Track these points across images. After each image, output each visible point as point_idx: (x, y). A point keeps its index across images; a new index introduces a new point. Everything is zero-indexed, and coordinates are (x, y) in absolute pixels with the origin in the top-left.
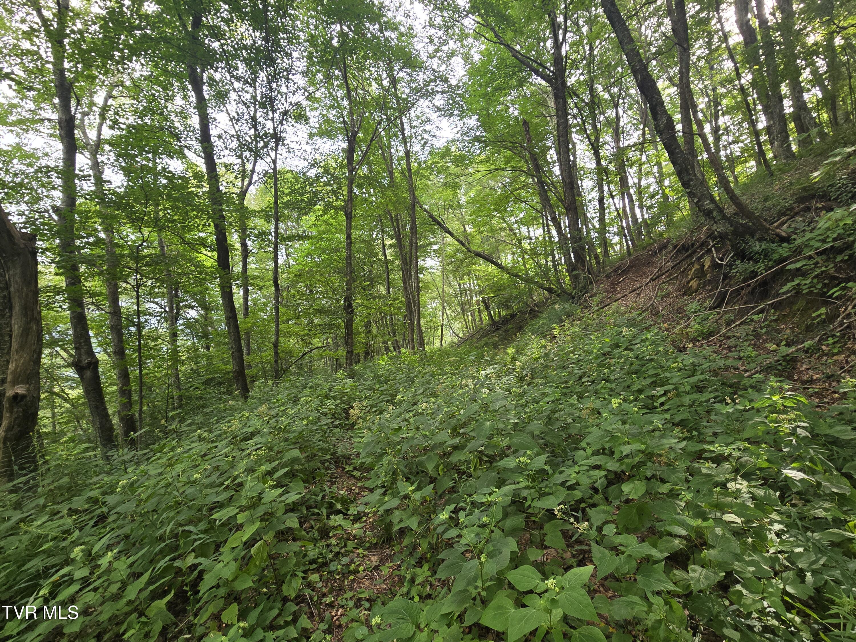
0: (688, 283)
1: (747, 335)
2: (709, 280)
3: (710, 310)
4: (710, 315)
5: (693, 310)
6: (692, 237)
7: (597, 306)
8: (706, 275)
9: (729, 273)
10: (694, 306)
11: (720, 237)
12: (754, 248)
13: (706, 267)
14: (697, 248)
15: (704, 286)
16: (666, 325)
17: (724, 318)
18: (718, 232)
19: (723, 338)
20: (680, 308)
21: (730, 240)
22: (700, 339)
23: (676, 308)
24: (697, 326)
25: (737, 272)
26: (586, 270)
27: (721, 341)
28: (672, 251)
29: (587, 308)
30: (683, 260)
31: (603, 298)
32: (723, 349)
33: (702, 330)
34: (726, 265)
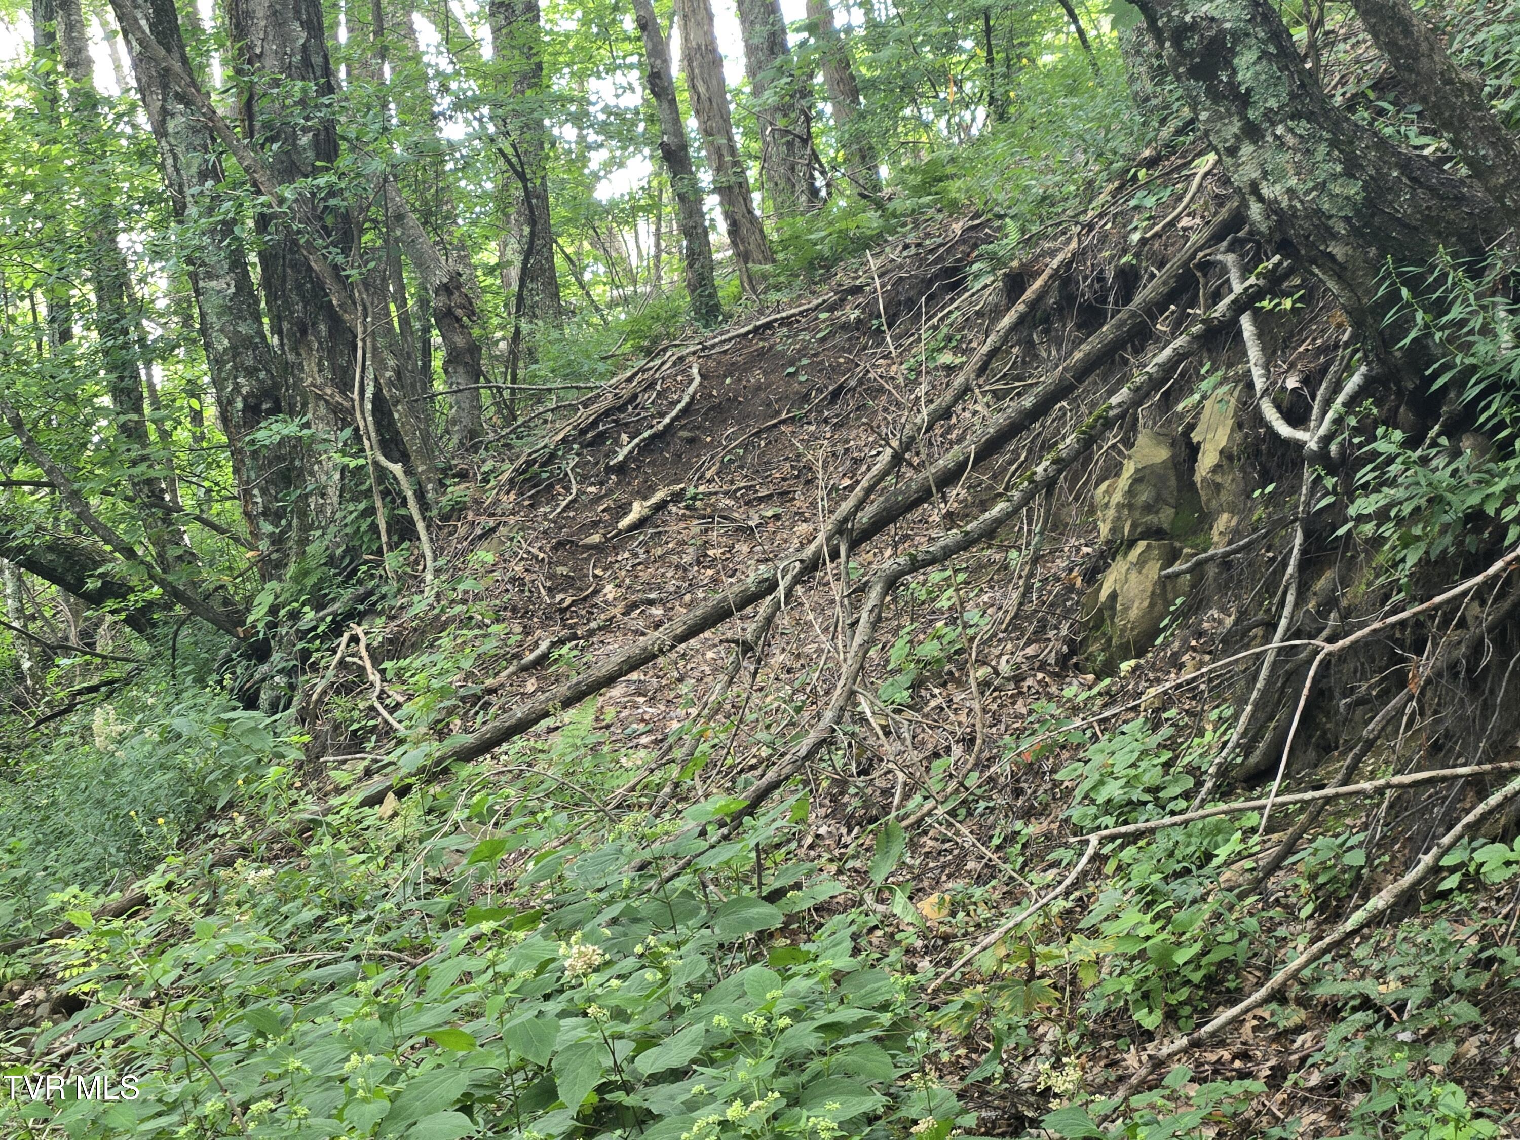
0: (1093, 574)
1: (1440, 991)
2: (1225, 563)
3: (1223, 792)
4: (1219, 831)
5: (1113, 790)
6: (1123, 219)
7: (440, 731)
8: (1206, 520)
9: (1336, 513)
10: (1121, 762)
11: (1284, 247)
12: (1482, 347)
13: (1207, 460)
14: (1156, 308)
15: (1196, 605)
16: (929, 906)
17: (1306, 859)
18: (1271, 207)
19: (1294, 1016)
20: (1033, 770)
21: (1340, 272)
22: (1149, 1020)
23: (1003, 768)
24: (1132, 917)
25: (1382, 516)
26: (365, 420)
27: (1286, 1035)
28: (997, 313)
29: (356, 743)
30: (1061, 391)
31: (488, 664)
32: (1292, 1104)
33: (1164, 957)
34: (1322, 456)
